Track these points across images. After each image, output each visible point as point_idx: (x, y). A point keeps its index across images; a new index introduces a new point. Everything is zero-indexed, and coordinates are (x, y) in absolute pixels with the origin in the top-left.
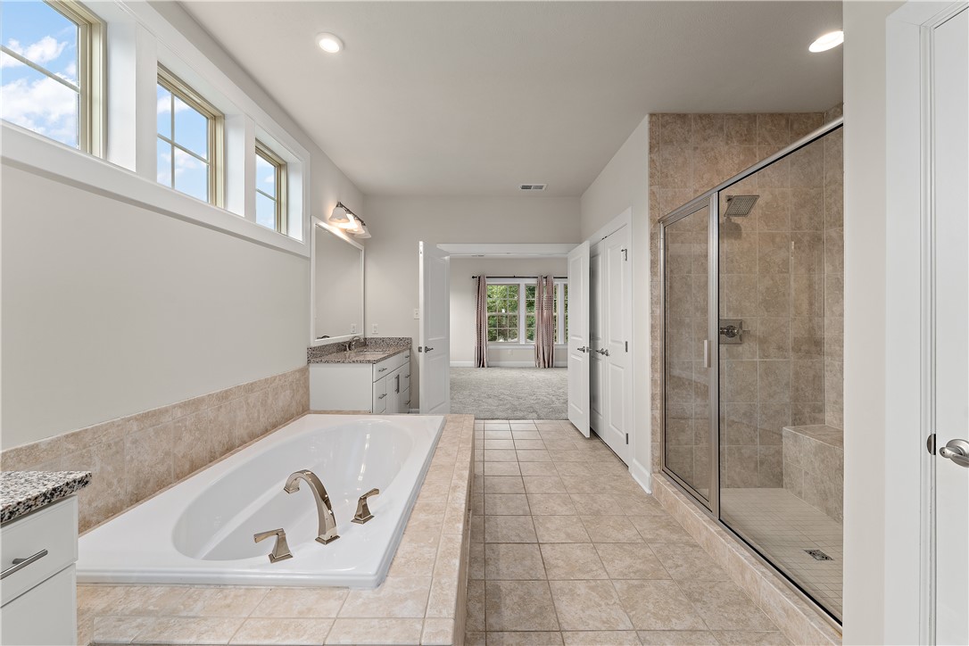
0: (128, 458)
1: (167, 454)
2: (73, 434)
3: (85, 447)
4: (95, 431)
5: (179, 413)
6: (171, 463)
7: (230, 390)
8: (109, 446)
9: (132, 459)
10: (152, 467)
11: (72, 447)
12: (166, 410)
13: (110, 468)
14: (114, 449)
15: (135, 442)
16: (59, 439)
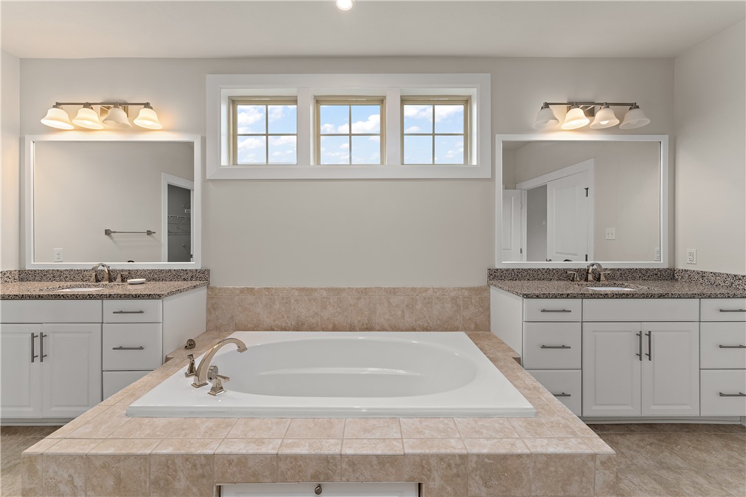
0: (293, 307)
1: (316, 314)
2: (267, 288)
3: (272, 295)
4: (276, 289)
5: (325, 294)
6: (319, 320)
7: (370, 288)
8: (283, 298)
9: (295, 309)
10: (306, 317)
11: (266, 293)
12: (316, 290)
13: (283, 309)
14: (285, 301)
15: (296, 301)
16: (262, 288)
